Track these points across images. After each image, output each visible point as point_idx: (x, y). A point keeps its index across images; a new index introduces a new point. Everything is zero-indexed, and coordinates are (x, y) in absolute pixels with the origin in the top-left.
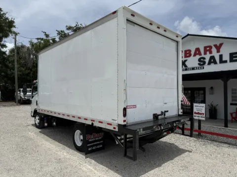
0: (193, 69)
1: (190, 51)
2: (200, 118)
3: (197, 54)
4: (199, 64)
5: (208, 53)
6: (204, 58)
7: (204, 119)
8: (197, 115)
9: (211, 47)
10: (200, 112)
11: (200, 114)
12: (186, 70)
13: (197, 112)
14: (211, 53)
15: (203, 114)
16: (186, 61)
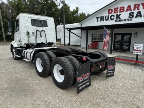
0: (125, 20)
1: (124, 7)
2: (138, 54)
3: (129, 10)
4: (129, 17)
5: (136, 9)
6: (133, 13)
7: (141, 54)
8: (136, 51)
9: (139, 5)
10: (139, 50)
11: (139, 51)
12: (120, 21)
13: (136, 49)
14: (138, 9)
15: (141, 51)
16: (120, 15)
